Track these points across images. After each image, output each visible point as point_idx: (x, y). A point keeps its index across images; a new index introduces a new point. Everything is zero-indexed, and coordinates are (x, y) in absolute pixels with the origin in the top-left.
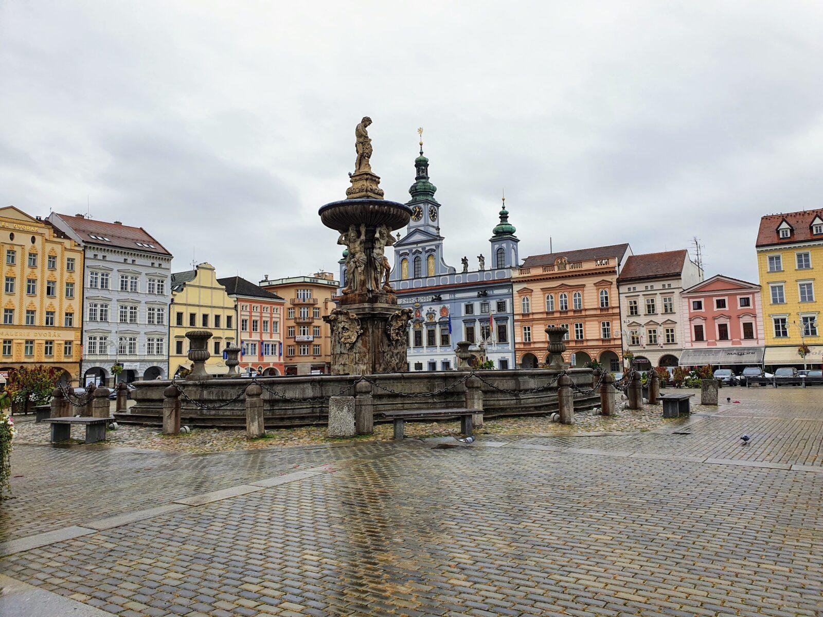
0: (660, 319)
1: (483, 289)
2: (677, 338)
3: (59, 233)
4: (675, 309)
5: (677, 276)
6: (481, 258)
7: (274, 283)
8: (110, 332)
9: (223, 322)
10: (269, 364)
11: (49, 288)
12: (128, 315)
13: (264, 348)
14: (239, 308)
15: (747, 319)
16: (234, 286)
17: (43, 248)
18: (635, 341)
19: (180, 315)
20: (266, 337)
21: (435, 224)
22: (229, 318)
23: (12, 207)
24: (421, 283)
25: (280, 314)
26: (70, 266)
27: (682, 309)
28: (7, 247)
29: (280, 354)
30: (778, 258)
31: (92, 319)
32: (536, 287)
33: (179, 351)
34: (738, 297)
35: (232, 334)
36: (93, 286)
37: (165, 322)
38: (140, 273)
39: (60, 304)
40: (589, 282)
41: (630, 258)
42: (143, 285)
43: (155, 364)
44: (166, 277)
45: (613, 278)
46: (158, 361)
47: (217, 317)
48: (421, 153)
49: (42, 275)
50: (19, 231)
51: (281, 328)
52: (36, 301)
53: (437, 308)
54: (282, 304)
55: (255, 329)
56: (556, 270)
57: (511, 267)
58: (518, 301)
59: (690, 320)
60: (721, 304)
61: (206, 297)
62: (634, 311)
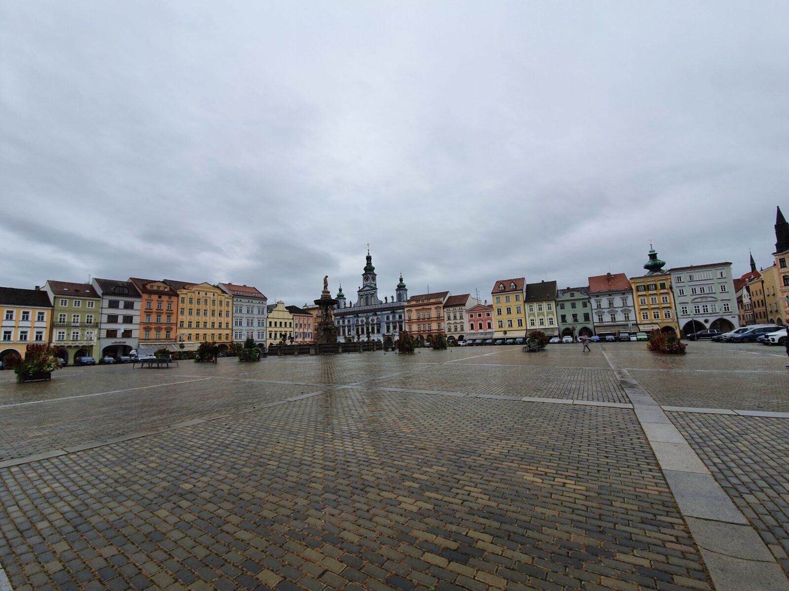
0: (458, 321)
1: (393, 309)
2: (465, 329)
3: (224, 292)
4: (464, 318)
5: (464, 305)
6: (392, 297)
7: (309, 307)
8: (243, 330)
9: (288, 325)
10: (307, 342)
11: (220, 314)
12: (250, 323)
13: (305, 335)
14: (294, 319)
15: (489, 321)
16: (292, 309)
17: (218, 298)
18: (450, 330)
19: (270, 322)
20: (306, 331)
21: (374, 283)
22: (290, 323)
23: (206, 283)
24: (368, 308)
25: (311, 321)
26: (228, 305)
27: (466, 317)
28: (204, 298)
29: (312, 338)
30: (499, 298)
31: (236, 325)
32: (413, 309)
33: (270, 336)
34: (486, 313)
35: (291, 329)
36: (236, 311)
37: (265, 325)
38: (254, 306)
39: (224, 320)
40: (433, 307)
41: (449, 297)
42: (256, 311)
43: (261, 342)
44: (265, 307)
45: (441, 306)
46: (262, 341)
47: (286, 323)
48: (369, 254)
49: (217, 308)
50: (209, 292)
51: (312, 327)
52: (215, 318)
53: (375, 318)
54: (312, 317)
55: (301, 327)
56: (421, 302)
57: (404, 301)
58: (407, 314)
59: (469, 321)
60: (480, 315)
61: (281, 315)
62: (449, 319)
